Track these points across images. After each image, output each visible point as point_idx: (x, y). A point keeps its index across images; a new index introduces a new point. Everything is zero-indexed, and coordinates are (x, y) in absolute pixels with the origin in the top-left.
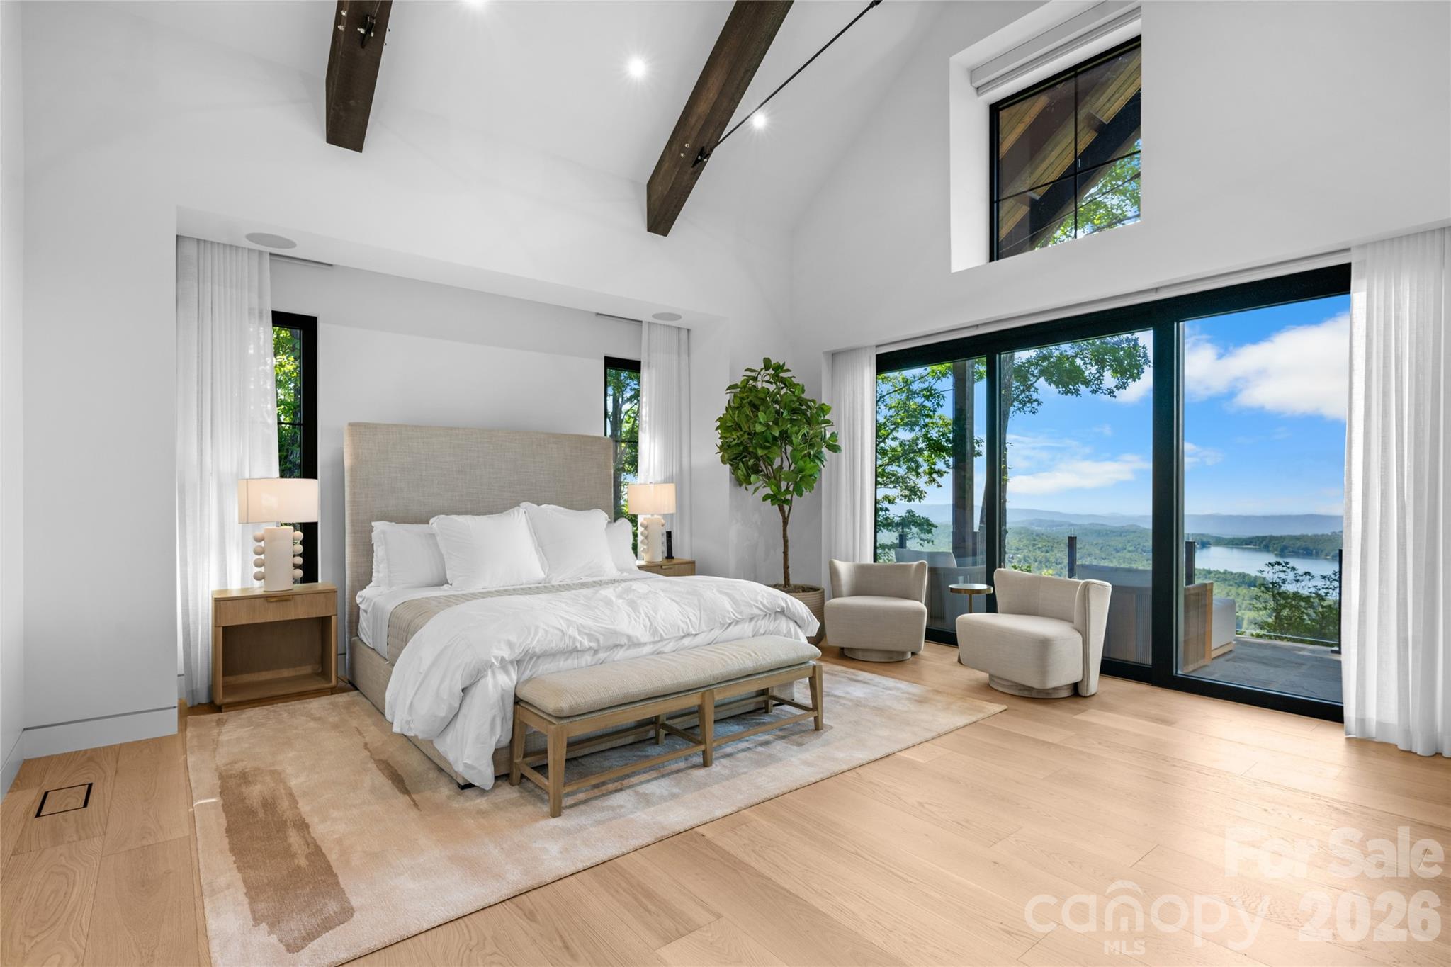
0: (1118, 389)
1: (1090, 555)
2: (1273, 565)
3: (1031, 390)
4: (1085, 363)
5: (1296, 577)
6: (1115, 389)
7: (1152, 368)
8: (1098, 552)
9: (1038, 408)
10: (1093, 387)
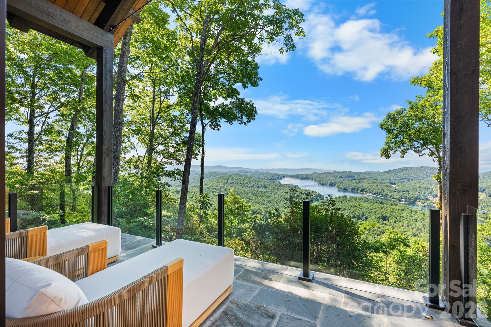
3: (218, 121)
4: (236, 112)
6: (246, 123)
8: (257, 180)
9: (220, 128)
10: (240, 122)
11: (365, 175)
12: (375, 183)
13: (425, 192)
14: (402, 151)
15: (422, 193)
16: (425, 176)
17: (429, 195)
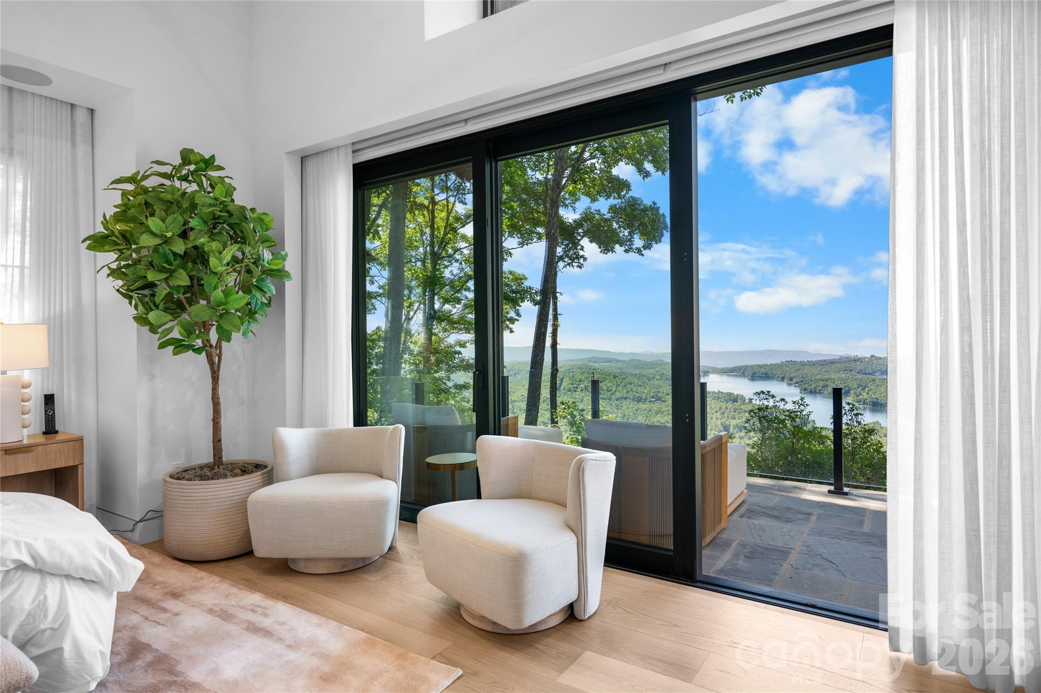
0: (645, 249)
1: (631, 383)
2: (759, 394)
3: (578, 248)
4: (619, 227)
5: (774, 403)
6: (642, 249)
7: (669, 233)
8: (636, 381)
9: (584, 263)
10: (627, 247)
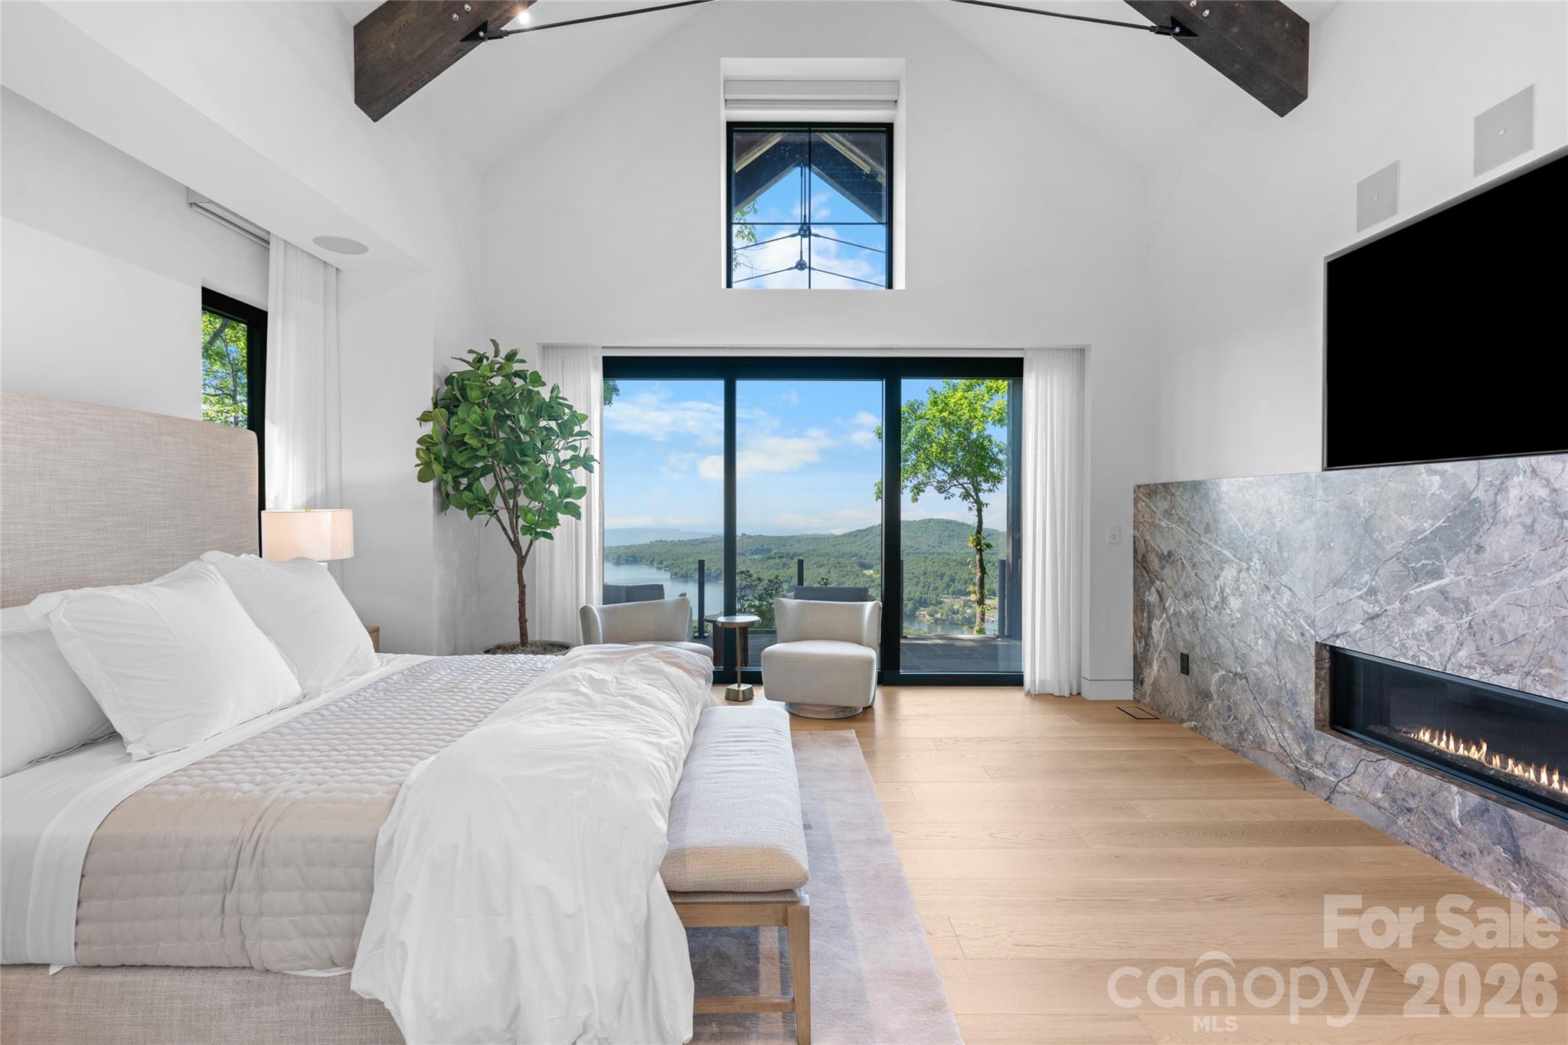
11: (797, 545)
12: (822, 565)
13: (936, 585)
14: (915, 487)
15: (931, 588)
16: (937, 544)
17: (945, 592)
